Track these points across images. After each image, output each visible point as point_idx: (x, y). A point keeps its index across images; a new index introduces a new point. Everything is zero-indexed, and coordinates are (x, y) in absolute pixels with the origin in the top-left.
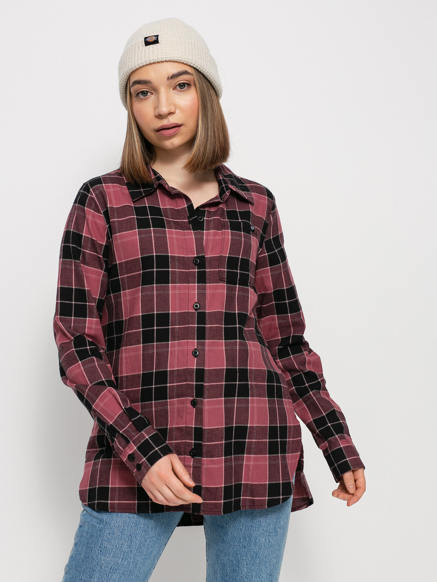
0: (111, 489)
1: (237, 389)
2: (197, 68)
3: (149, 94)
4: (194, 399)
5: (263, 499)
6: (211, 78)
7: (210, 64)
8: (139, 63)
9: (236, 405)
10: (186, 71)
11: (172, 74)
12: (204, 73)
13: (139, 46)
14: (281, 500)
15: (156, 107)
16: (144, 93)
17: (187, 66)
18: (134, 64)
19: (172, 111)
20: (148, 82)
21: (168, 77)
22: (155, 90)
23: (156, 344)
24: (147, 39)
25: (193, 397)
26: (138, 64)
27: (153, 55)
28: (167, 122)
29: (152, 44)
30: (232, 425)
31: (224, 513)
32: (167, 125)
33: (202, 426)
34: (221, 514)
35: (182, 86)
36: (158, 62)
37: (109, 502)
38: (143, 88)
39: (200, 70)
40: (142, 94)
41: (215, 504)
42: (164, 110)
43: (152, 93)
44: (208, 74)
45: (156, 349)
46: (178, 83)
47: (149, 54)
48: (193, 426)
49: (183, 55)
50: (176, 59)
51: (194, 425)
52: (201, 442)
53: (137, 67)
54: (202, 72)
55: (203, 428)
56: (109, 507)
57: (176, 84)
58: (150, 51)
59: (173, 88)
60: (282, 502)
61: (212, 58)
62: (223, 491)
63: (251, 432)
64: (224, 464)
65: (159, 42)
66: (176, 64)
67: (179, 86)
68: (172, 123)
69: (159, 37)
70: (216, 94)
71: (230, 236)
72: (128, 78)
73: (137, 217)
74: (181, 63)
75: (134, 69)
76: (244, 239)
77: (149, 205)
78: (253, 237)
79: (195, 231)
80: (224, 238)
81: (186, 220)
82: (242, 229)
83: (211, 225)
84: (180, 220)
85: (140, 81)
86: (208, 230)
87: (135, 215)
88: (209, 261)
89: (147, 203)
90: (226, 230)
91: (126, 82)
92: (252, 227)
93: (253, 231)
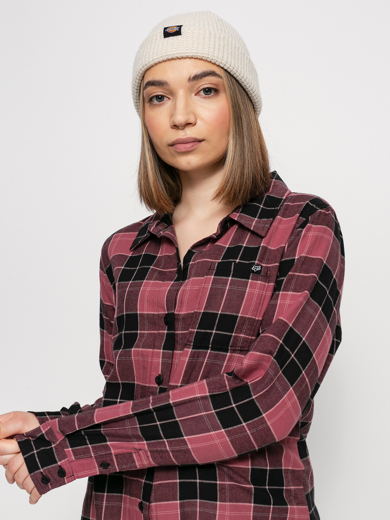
2: (228, 70)
3: (165, 99)
6: (247, 86)
7: (247, 68)
8: (154, 58)
10: (214, 72)
11: (195, 74)
12: (237, 78)
13: (156, 38)
15: (172, 115)
16: (160, 98)
17: (216, 66)
18: (148, 60)
19: (192, 120)
20: (163, 83)
21: (190, 78)
22: (172, 93)
24: (168, 30)
26: (153, 60)
27: (172, 49)
28: (184, 136)
29: (172, 36)
32: (183, 139)
35: (208, 91)
36: (178, 58)
38: (158, 91)
39: (232, 74)
40: (157, 99)
42: (180, 119)
43: (169, 98)
44: (243, 80)
46: (202, 87)
47: (167, 47)
49: (210, 52)
50: (200, 55)
53: (151, 64)
54: (235, 77)
57: (200, 89)
58: (168, 43)
59: (196, 93)
61: (250, 62)
65: (182, 33)
66: (202, 62)
67: (204, 91)
68: (190, 138)
69: (182, 28)
70: (254, 108)
71: (210, 285)
72: (142, 79)
73: (125, 268)
74: (208, 61)
75: (148, 66)
76: (229, 287)
77: (145, 253)
78: (254, 281)
79: (175, 282)
80: (203, 288)
81: (175, 269)
82: (232, 273)
83: (193, 271)
84: (169, 270)
85: (154, 82)
86: (189, 278)
87: (124, 265)
88: (183, 319)
89: (144, 252)
90: (208, 276)
91: (140, 84)
92: (255, 267)
93: (259, 272)
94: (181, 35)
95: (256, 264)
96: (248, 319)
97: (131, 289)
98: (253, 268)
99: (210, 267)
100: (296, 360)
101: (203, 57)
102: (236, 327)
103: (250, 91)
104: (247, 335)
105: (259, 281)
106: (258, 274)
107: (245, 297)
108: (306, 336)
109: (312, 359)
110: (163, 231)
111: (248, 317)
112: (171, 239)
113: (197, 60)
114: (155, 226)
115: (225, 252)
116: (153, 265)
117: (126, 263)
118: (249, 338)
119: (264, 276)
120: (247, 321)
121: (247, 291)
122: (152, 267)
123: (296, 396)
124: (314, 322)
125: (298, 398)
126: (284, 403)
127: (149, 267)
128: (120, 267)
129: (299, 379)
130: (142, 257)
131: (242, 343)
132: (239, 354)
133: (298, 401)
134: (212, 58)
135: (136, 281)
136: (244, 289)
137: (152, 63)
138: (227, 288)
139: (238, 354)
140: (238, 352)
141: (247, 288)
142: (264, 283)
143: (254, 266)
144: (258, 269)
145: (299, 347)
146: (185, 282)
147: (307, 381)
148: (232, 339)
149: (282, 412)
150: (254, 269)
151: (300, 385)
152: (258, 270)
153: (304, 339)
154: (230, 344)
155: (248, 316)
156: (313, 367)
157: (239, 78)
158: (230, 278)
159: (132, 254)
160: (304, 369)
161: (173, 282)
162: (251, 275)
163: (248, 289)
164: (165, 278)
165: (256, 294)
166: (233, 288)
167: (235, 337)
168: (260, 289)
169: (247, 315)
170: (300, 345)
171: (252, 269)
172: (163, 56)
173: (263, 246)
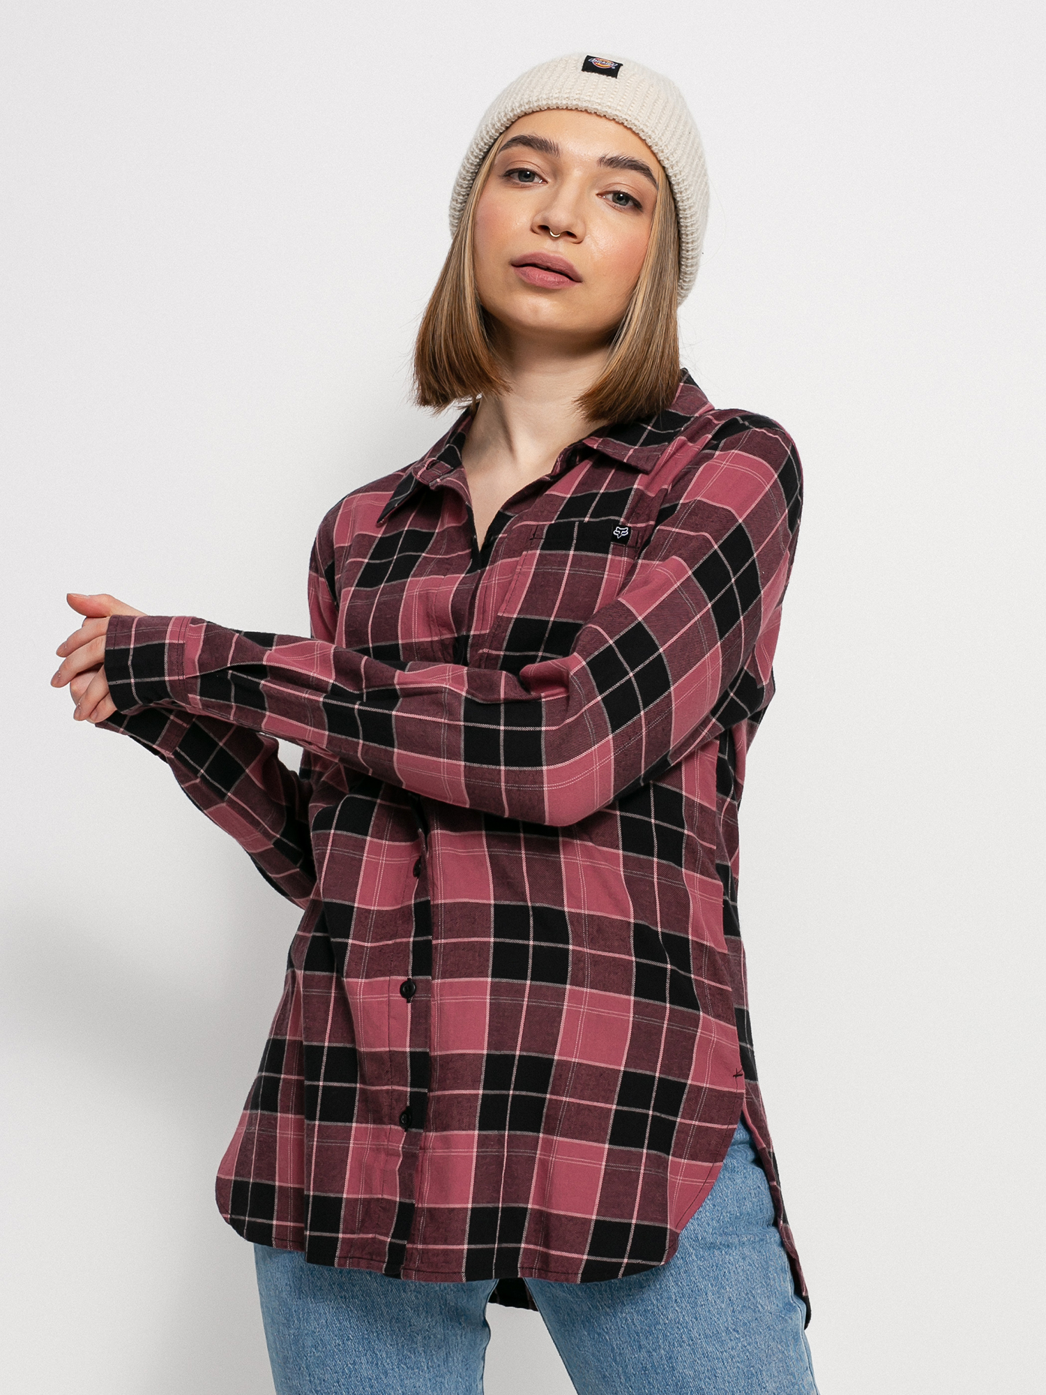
0: (279, 1191)
1: (530, 961)
3: (536, 179)
4: (409, 979)
5: (574, 1258)
9: (528, 1001)
14: (622, 1269)
16: (526, 176)
17: (655, 160)
19: (578, 230)
20: (550, 148)
21: (602, 159)
22: (557, 173)
23: (334, 834)
24: (594, 60)
25: (407, 975)
26: (547, 99)
27: (591, 93)
28: (552, 252)
29: (599, 74)
30: (513, 1053)
31: (468, 1280)
32: (548, 257)
33: (430, 1048)
34: (461, 1280)
35: (620, 199)
36: (597, 114)
37: (275, 1222)
38: (531, 160)
40: (518, 176)
41: (445, 1252)
42: (560, 217)
43: (545, 180)
45: (332, 846)
47: (583, 87)
48: (408, 1050)
51: (410, 1047)
52: (426, 1091)
55: (432, 1054)
56: (274, 1236)
57: (612, 187)
58: (588, 82)
59: (600, 191)
60: (623, 1275)
62: (468, 1220)
63: (561, 1076)
64: (475, 1150)
65: (618, 76)
67: (614, 196)
68: (562, 260)
69: (623, 68)
71: (534, 567)
72: (504, 131)
73: (371, 561)
74: (646, 144)
75: (531, 106)
76: (570, 570)
77: (411, 528)
78: (618, 558)
79: (468, 575)
80: (520, 573)
81: (468, 551)
82: (575, 541)
83: (502, 549)
84: (456, 554)
85: (532, 139)
86: (494, 562)
87: (369, 556)
89: (407, 525)
90: (530, 552)
91: (492, 141)
92: (618, 529)
93: (624, 540)
94: (616, 77)
95: (620, 524)
97: (385, 598)
98: (616, 531)
99: (534, 535)
100: (635, 685)
101: (643, 131)
103: (688, 243)
105: (624, 556)
106: (623, 543)
108: (667, 645)
109: (667, 693)
110: (441, 478)
112: (457, 489)
113: (629, 132)
114: (427, 469)
115: (563, 506)
116: (427, 550)
117: (371, 551)
119: (633, 547)
121: (605, 576)
122: (424, 554)
123: (614, 754)
124: (689, 625)
125: (615, 759)
126: (589, 761)
127: (419, 554)
128: (360, 560)
129: (629, 723)
130: (403, 536)
133: (613, 767)
134: (657, 142)
135: (393, 583)
136: (600, 574)
137: (543, 103)
138: (567, 572)
141: (605, 570)
143: (617, 527)
144: (623, 533)
145: (647, 662)
146: (485, 570)
147: (644, 734)
149: (578, 778)
150: (616, 534)
151: (627, 735)
152: (624, 535)
153: (661, 650)
156: (662, 711)
157: (682, 206)
158: (572, 552)
159: (384, 533)
160: (644, 708)
161: (463, 575)
163: (606, 573)
164: (448, 570)
166: (577, 571)
170: (651, 658)
171: (614, 532)
172: (571, 98)
173: (637, 489)
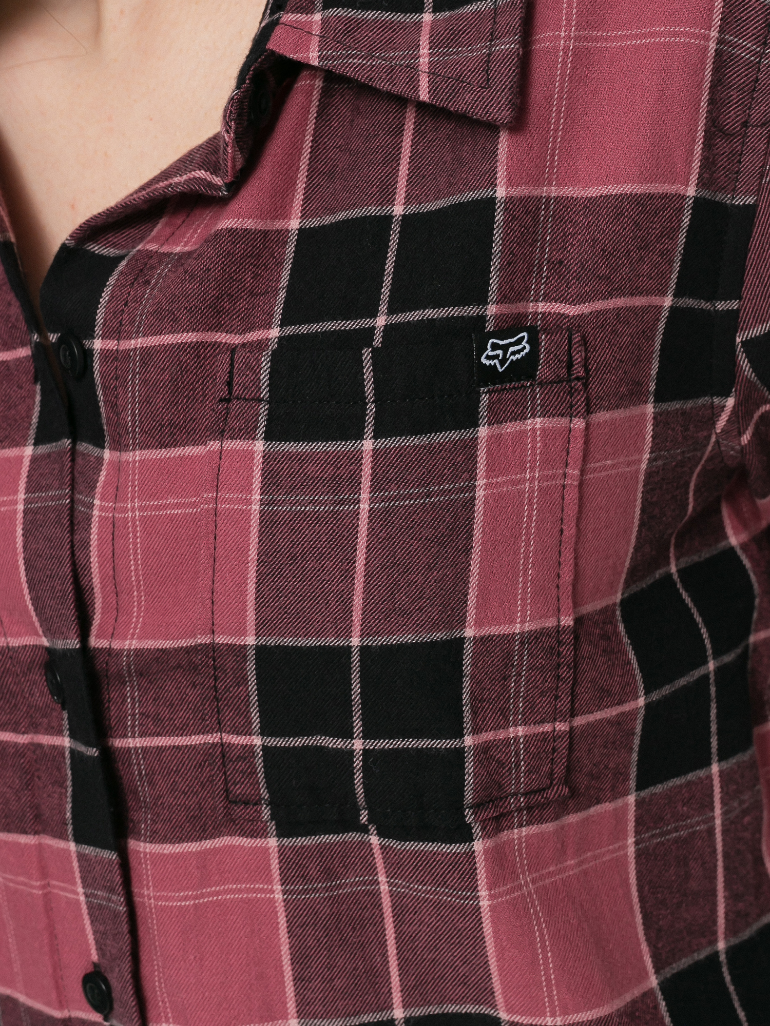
88: (141, 675)
96: (522, 643)
98: (487, 357)
102: (466, 697)
104: (542, 721)
105: (534, 416)
106: (519, 380)
107: (477, 534)
111: (522, 634)
115: (288, 266)
118: (554, 730)
119: (557, 382)
120: (521, 656)
121: (480, 493)
131: (528, 772)
132: (528, 824)
136: (462, 490)
139: (524, 829)
140: (521, 818)
141: (473, 478)
142: (563, 422)
143: (491, 341)
144: (514, 353)
148: (469, 766)
150: (492, 363)
152: (518, 356)
154: (469, 796)
155: (518, 626)
158: (368, 445)
162: (485, 399)
163: (480, 482)
165: (531, 498)
167: (484, 750)
168: (547, 461)
169: (512, 622)
171: (484, 360)
